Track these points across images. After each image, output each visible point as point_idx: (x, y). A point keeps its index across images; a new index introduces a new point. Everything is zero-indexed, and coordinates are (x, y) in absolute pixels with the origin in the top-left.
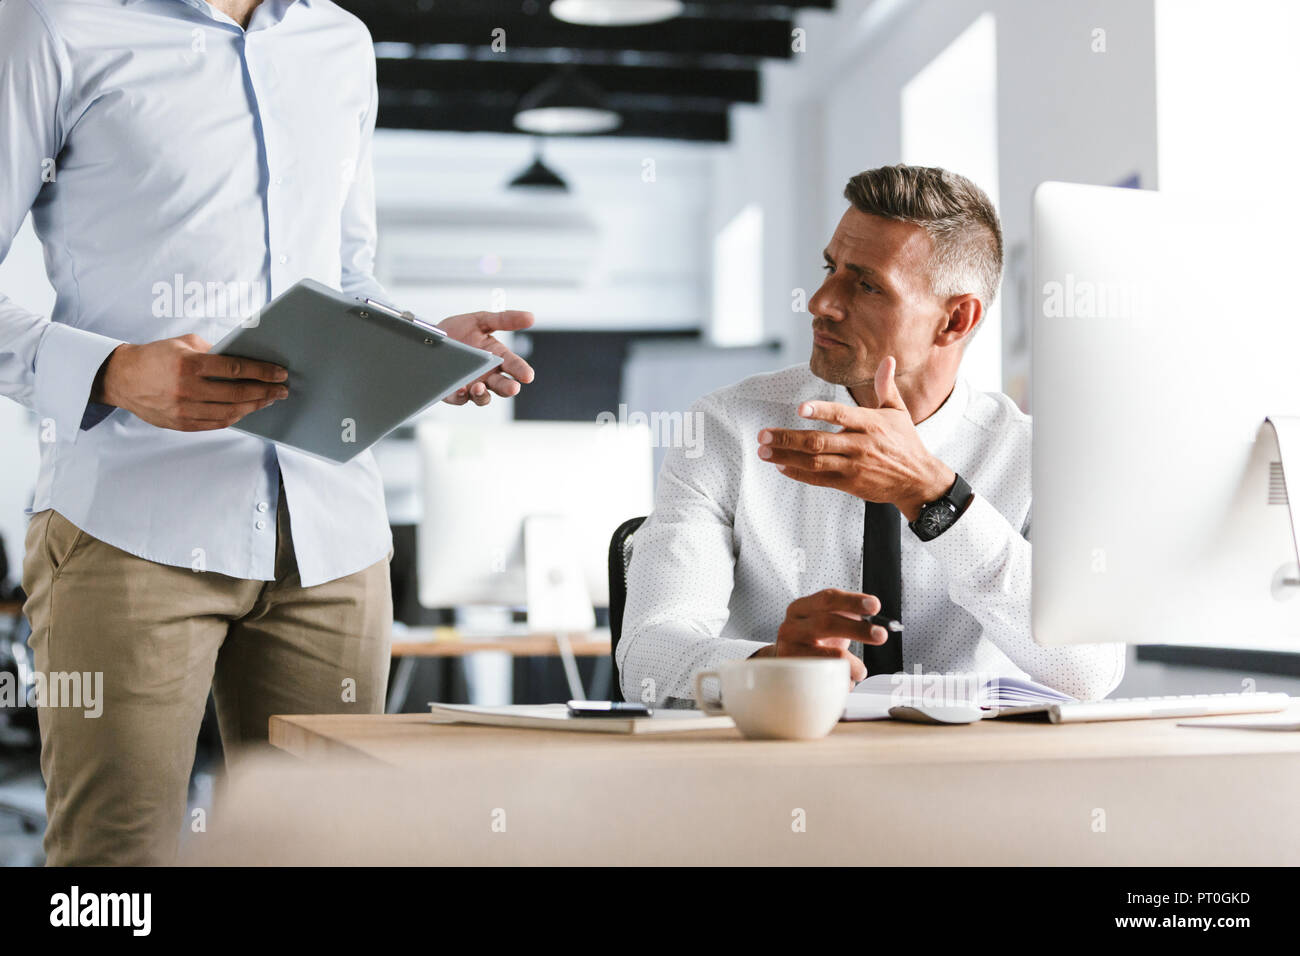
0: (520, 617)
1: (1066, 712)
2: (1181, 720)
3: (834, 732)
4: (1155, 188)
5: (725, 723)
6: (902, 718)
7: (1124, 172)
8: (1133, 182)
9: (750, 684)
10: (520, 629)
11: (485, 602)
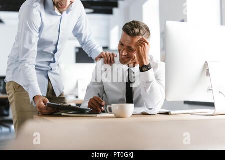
0: (77, 97)
1: (172, 112)
2: (192, 114)
3: (132, 116)
4: (187, 22)
5: (113, 115)
6: (144, 114)
7: (181, 19)
8: (183, 21)
9: (118, 108)
10: (77, 99)
11: (71, 95)
